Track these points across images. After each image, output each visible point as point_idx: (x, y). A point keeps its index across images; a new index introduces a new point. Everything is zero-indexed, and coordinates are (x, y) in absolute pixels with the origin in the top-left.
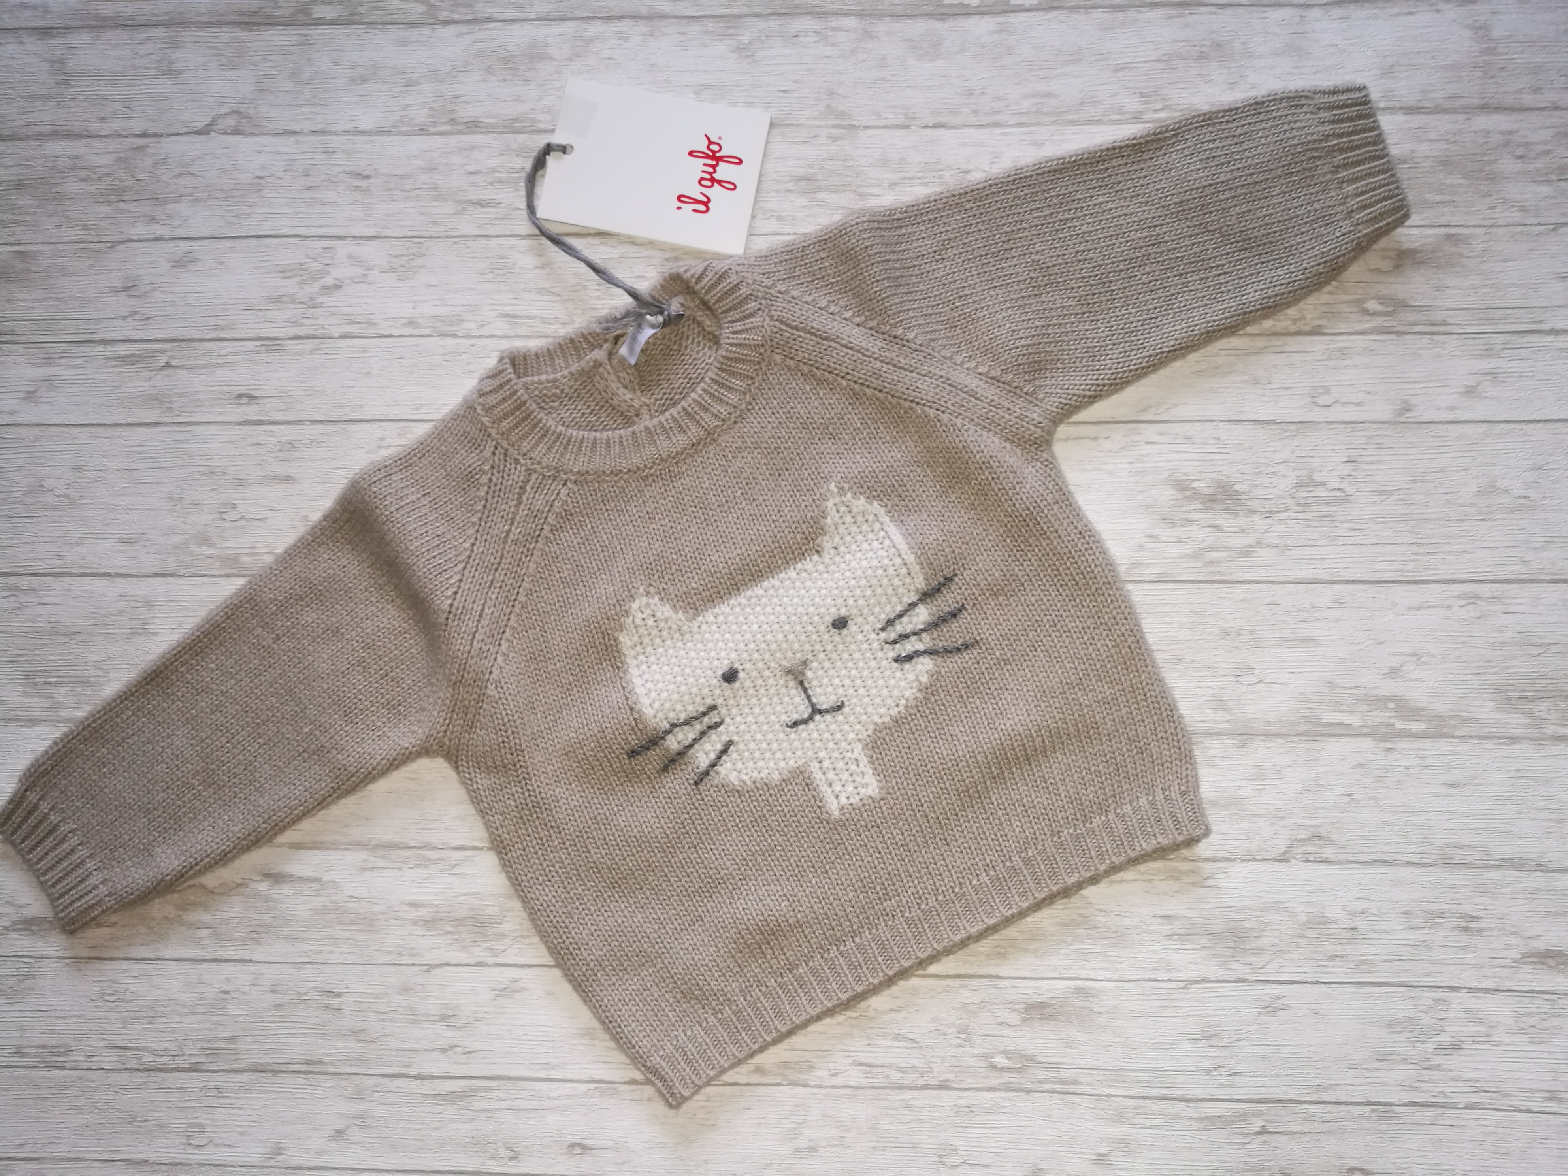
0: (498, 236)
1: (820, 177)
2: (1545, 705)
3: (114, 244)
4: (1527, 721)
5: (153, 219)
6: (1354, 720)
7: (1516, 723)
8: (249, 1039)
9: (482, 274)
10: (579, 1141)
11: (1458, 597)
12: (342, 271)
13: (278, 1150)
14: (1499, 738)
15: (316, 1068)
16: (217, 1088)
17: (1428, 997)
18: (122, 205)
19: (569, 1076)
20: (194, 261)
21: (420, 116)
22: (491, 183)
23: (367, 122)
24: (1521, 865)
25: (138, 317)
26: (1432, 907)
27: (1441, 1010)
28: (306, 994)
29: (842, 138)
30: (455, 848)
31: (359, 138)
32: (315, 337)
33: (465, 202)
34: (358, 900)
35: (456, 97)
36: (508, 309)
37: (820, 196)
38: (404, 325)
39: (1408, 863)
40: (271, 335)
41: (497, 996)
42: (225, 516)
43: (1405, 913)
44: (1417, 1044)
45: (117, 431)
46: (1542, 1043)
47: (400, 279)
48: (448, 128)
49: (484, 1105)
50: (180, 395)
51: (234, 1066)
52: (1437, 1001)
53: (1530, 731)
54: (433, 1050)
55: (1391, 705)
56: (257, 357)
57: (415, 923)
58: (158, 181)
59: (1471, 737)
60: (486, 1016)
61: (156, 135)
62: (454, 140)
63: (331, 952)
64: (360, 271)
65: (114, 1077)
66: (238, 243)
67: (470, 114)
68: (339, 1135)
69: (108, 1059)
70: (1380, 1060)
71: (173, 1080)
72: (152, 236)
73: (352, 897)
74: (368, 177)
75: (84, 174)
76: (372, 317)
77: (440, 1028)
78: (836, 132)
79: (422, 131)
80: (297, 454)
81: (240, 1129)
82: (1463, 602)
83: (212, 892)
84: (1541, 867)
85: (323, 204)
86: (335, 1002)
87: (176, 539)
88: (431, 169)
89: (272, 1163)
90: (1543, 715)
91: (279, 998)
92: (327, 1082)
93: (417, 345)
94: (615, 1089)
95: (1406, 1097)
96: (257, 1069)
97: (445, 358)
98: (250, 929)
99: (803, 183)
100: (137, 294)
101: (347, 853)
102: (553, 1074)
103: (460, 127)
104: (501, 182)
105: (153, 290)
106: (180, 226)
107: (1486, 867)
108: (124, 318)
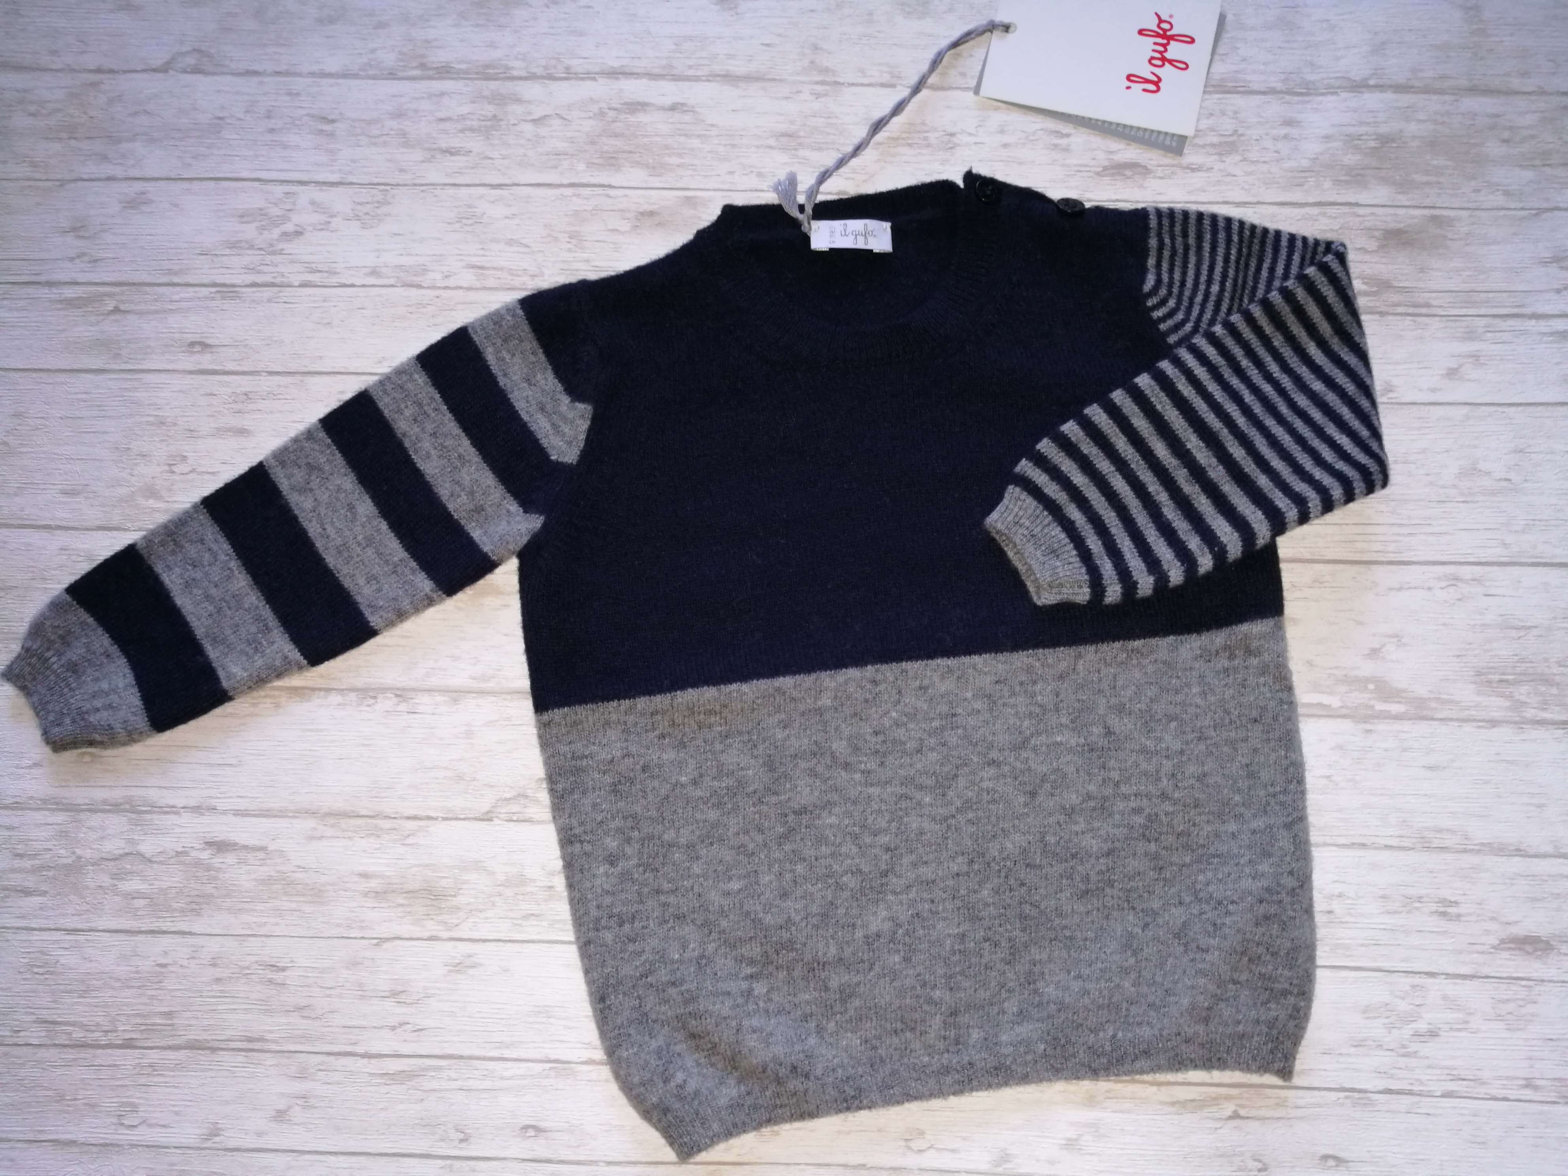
0: (467, 185)
1: (802, 134)
2: (1524, 689)
3: (63, 183)
4: (1508, 704)
5: (105, 158)
6: (1334, 701)
7: (1496, 706)
8: (188, 1014)
9: (449, 223)
10: (533, 1123)
11: (1439, 579)
12: (304, 218)
13: (215, 1131)
14: (1480, 721)
15: (257, 1045)
16: (151, 1066)
17: (1405, 982)
18: (73, 143)
19: (524, 1055)
20: (149, 202)
21: (389, 59)
22: (462, 131)
23: (333, 64)
24: (1500, 850)
25: (86, 259)
26: (1410, 891)
27: (1418, 996)
28: (248, 968)
29: (826, 95)
30: (408, 818)
31: (325, 81)
32: (273, 285)
33: (435, 149)
34: (305, 869)
35: (427, 41)
36: (475, 261)
37: (801, 153)
38: (366, 275)
39: (1386, 846)
40: (228, 282)
41: (450, 971)
42: (174, 468)
43: (1383, 897)
44: (1393, 1030)
45: (61, 378)
46: (1519, 1029)
47: (364, 227)
48: (417, 73)
49: (435, 1085)
50: (129, 342)
51: (170, 1043)
52: (1413, 987)
53: (1511, 714)
54: (381, 1028)
55: (1371, 687)
56: (212, 304)
57: (366, 894)
58: (113, 119)
59: (1451, 720)
60: (438, 992)
61: (111, 71)
62: (424, 86)
63: (277, 924)
64: (323, 218)
65: (42, 1053)
66: (196, 186)
67: (442, 59)
68: (281, 1116)
69: (35, 1034)
70: (1356, 1046)
71: (103, 1057)
72: (103, 176)
73: (299, 867)
74: (333, 121)
75: (33, 108)
76: (334, 265)
77: (389, 1004)
78: (819, 88)
79: (391, 75)
80: (251, 406)
81: (176, 1109)
82: (1444, 584)
83: (150, 861)
84: (1520, 852)
85: (285, 147)
86: (279, 977)
87: (122, 491)
88: (399, 115)
89: (209, 1144)
90: (1523, 698)
91: (218, 972)
92: (270, 1060)
93: (380, 296)
94: (571, 1069)
95: (1382, 1085)
96: (194, 1046)
97: (410, 310)
98: (189, 899)
99: (784, 139)
100: (86, 235)
101: (294, 821)
102: (507, 1053)
103: (431, 73)
104: (472, 130)
105: (103, 231)
106: (133, 166)
107: (1465, 851)
108: (71, 259)
